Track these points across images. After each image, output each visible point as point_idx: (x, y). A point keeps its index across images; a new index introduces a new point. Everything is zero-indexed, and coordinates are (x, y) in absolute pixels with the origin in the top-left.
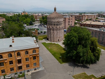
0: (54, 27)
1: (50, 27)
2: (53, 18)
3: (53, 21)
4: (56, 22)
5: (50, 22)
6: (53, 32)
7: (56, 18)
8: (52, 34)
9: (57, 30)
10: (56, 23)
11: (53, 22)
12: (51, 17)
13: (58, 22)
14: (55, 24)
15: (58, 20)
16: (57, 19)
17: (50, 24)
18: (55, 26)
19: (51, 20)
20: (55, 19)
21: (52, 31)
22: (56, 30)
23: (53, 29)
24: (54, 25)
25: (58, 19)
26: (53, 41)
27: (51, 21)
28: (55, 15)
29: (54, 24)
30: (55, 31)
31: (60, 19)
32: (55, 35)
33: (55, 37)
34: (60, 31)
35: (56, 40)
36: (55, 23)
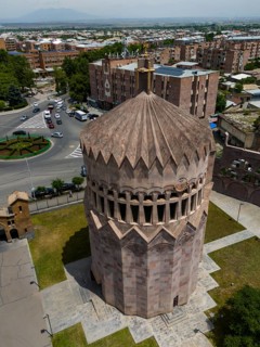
1: (106, 227)
2: (133, 162)
3: (136, 184)
4: (161, 196)
7: (160, 168)
8: (124, 270)
9: (171, 247)
11: (135, 197)
13: (174, 194)
14: (148, 210)
15: (175, 182)
16: (168, 169)
17: (102, 199)
18: (148, 220)
19: (118, 176)
20: (156, 170)
21: (124, 253)
22: (160, 248)
23: (136, 246)
24: (142, 218)
25: (181, 170)
26: (134, 310)
27: (115, 186)
28: (150, 133)
29: (141, 210)
31: (193, 165)
32: (150, 280)
34: (187, 249)
35: (156, 306)
36: (149, 202)
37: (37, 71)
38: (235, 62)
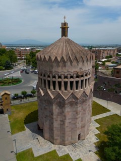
0: (66, 94)
1: (46, 94)
2: (59, 59)
3: (61, 70)
4: (72, 77)
5: (49, 77)
6: (62, 113)
7: (71, 62)
8: (54, 117)
9: (76, 104)
10: (72, 80)
11: (60, 77)
12: (53, 59)
13: (77, 77)
14: (66, 83)
15: (77, 70)
16: (75, 63)
17: (45, 81)
18: (66, 89)
19: (52, 66)
21: (54, 107)
22: (71, 104)
23: (60, 102)
24: (63, 88)
26: (58, 141)
27: (51, 72)
29: (63, 83)
30: (68, 110)
32: (67, 121)
33: (67, 129)
34: (84, 107)
35: (70, 138)
36: (66, 80)
37: (18, 58)
38: (101, 55)
